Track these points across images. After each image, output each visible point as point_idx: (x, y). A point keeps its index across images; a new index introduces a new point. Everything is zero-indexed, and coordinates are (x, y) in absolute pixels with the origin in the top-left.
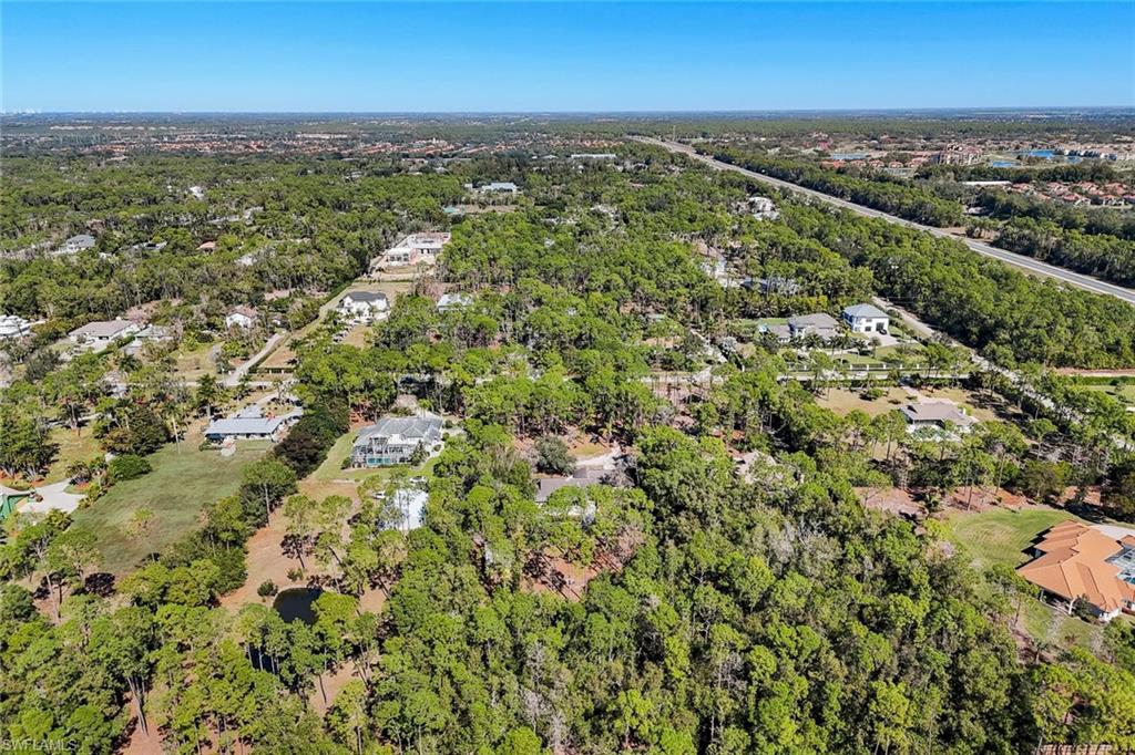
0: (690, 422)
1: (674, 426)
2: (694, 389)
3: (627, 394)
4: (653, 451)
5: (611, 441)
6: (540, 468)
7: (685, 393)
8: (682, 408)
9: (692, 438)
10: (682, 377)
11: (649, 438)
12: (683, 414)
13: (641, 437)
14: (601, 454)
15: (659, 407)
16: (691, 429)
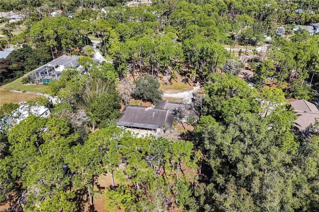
0: (251, 74)
1: (240, 75)
2: (256, 56)
3: (207, 49)
4: (216, 94)
5: (195, 82)
6: (134, 96)
7: (251, 56)
8: (246, 65)
9: (250, 85)
10: (250, 49)
11: (216, 83)
12: (247, 69)
13: (210, 82)
14: (186, 90)
15: (229, 60)
16: (251, 78)
